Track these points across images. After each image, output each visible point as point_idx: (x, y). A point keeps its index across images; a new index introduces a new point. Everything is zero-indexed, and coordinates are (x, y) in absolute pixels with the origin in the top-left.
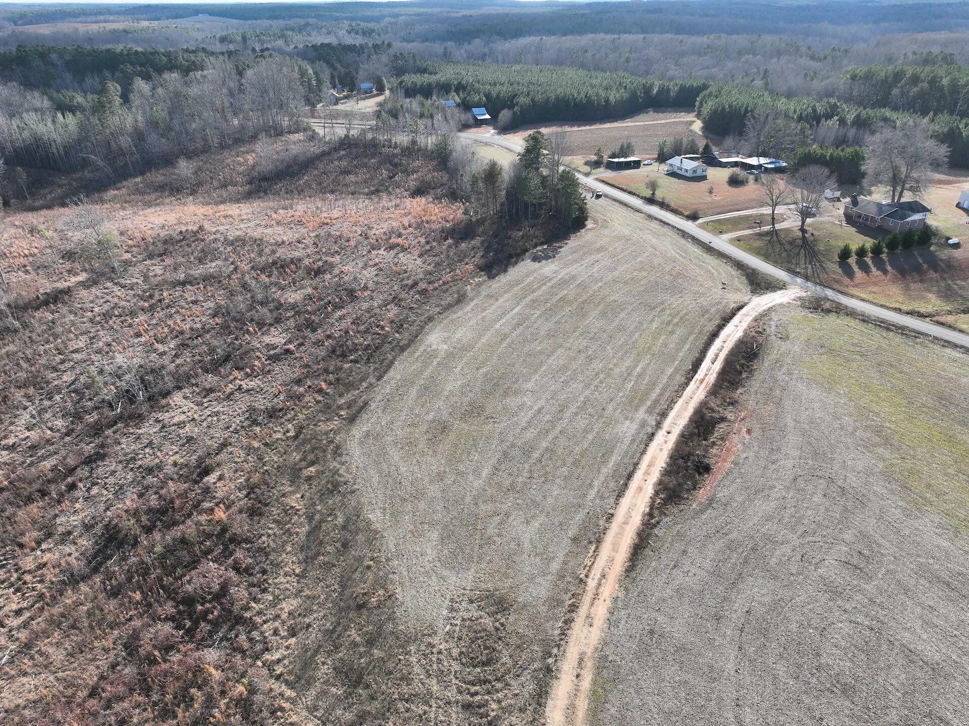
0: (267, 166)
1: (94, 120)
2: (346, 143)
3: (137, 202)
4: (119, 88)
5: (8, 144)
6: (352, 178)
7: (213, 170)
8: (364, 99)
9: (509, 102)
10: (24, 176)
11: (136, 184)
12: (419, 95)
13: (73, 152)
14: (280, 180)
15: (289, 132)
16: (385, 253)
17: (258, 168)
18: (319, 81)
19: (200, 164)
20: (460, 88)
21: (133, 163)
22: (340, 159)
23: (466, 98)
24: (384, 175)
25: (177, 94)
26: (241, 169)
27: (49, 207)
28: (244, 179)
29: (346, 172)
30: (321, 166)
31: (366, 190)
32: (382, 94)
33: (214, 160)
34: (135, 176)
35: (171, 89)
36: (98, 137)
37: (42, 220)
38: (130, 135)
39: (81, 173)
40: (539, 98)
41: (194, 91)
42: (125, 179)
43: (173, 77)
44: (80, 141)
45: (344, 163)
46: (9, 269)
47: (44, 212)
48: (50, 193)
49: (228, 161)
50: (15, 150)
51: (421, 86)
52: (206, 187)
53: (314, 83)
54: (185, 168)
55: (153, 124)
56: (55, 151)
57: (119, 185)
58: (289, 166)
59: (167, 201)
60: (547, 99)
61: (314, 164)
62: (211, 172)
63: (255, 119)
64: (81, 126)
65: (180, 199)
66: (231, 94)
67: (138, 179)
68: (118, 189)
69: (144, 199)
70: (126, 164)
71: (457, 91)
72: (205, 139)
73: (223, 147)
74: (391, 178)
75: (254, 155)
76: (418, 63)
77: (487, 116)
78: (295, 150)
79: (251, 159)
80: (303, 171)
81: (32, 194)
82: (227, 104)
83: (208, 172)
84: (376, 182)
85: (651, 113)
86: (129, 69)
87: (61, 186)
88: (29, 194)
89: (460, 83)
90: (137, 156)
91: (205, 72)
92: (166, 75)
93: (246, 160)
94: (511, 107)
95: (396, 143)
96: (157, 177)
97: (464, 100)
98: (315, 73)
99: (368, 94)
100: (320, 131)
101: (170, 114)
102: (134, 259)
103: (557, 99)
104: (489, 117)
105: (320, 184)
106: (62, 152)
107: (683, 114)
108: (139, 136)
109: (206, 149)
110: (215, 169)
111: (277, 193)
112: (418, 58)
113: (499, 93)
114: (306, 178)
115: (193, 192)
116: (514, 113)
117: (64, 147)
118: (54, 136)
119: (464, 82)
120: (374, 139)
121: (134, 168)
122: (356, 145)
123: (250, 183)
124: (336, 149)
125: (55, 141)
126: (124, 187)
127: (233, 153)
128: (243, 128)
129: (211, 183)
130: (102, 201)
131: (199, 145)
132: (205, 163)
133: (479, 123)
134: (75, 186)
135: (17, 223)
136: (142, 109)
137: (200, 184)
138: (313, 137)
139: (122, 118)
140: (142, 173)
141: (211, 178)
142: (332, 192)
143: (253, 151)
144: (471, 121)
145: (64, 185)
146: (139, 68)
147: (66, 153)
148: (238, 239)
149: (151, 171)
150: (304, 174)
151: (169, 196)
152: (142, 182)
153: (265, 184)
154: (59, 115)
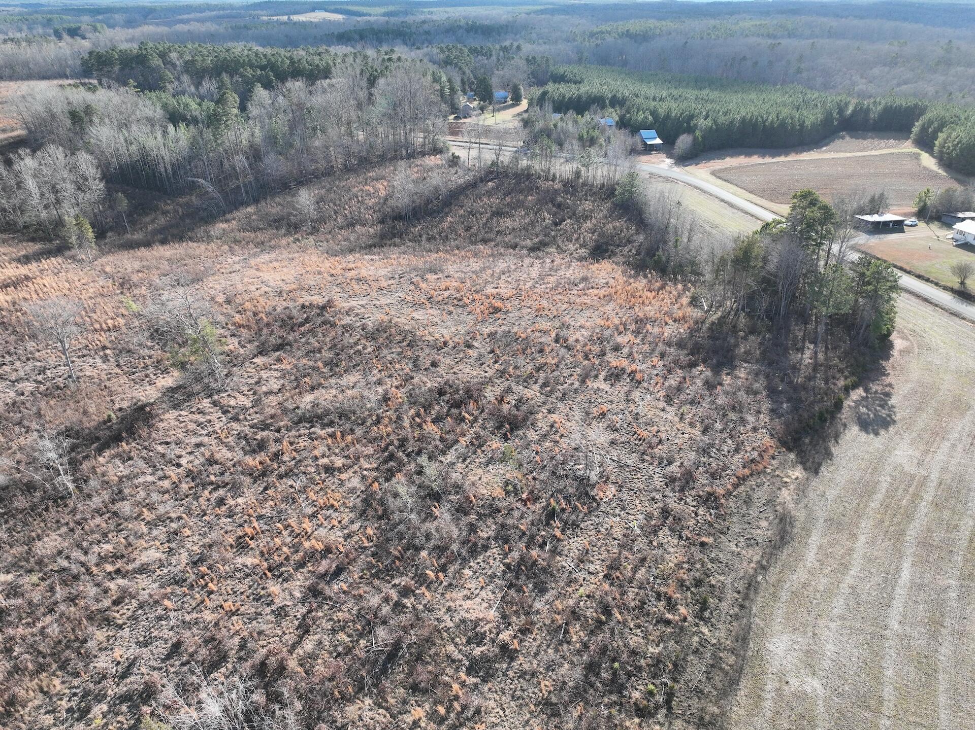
0: (402, 201)
1: (208, 134)
2: (494, 173)
3: (248, 243)
4: (238, 100)
5: (114, 160)
6: (507, 223)
7: (338, 202)
8: (499, 110)
9: (684, 124)
10: (125, 203)
11: (248, 216)
12: (571, 111)
13: (182, 172)
14: (418, 220)
15: (423, 154)
16: (605, 386)
17: (391, 202)
18: (452, 89)
19: (323, 191)
20: (616, 102)
21: (245, 185)
22: (489, 194)
23: (625, 115)
24: (547, 221)
25: (300, 106)
26: (371, 202)
27: (148, 244)
28: (375, 216)
29: (498, 214)
30: (468, 203)
31: (529, 243)
32: (518, 105)
33: (338, 187)
34: (248, 205)
35: (295, 100)
36: (211, 155)
37: (137, 265)
38: (244, 153)
39: (188, 197)
40: (722, 119)
41: (318, 100)
42: (237, 209)
43: (296, 86)
44: (190, 159)
45: (495, 201)
46: (85, 352)
47: (143, 252)
48: (153, 221)
49: (355, 190)
50: (121, 166)
51: (570, 98)
52: (329, 226)
53: (447, 91)
54: (305, 198)
55: (271, 139)
56: (163, 170)
57: (228, 216)
58: (428, 202)
59: (284, 242)
60: (731, 122)
61: (458, 199)
62: (335, 205)
63: (385, 135)
64: (194, 144)
65: (298, 240)
66: (359, 106)
67: (251, 209)
68: (227, 221)
69: (257, 237)
70: (238, 187)
71: (613, 106)
72: (327, 159)
73: (348, 169)
74: (556, 224)
75: (385, 184)
76: (552, 68)
77: (658, 141)
78: (436, 179)
79: (382, 188)
80: (447, 210)
81: (133, 223)
82: (354, 118)
83: (331, 205)
84: (538, 229)
85: (848, 138)
86: (249, 72)
87: (165, 213)
88: (129, 222)
89: (615, 96)
90: (251, 178)
91: (334, 81)
92: (289, 84)
93: (377, 191)
94: (690, 130)
95: (554, 175)
96: (273, 207)
97: (622, 118)
98: (449, 80)
99: (502, 105)
100: (462, 153)
101: (291, 128)
102: (242, 351)
103: (743, 120)
104: (661, 142)
105: (468, 228)
106: (170, 171)
107: (892, 141)
108: (255, 155)
109: (329, 172)
110: (340, 200)
111: (416, 240)
112: (551, 62)
113: (669, 112)
114: (449, 219)
115: (314, 231)
116: (695, 139)
117: (173, 165)
118: (164, 152)
119: (619, 95)
120: (528, 168)
121: (247, 192)
122: (506, 175)
123: (382, 222)
124: (483, 180)
125: (163, 158)
126: (234, 219)
127: (361, 179)
128: (371, 147)
129: (335, 220)
130: (209, 238)
131: (322, 165)
132: (329, 190)
133: (649, 149)
134: (181, 213)
135: (108, 269)
136: (260, 122)
137: (322, 220)
138: (454, 161)
139: (238, 132)
140: (256, 201)
141: (336, 213)
142: (485, 241)
143: (383, 178)
144: (640, 147)
145: (168, 212)
146: (259, 72)
147: (175, 173)
148: (381, 329)
149: (266, 199)
150: (447, 215)
151: (285, 235)
152: (255, 214)
153: (399, 225)
154: (171, 128)
